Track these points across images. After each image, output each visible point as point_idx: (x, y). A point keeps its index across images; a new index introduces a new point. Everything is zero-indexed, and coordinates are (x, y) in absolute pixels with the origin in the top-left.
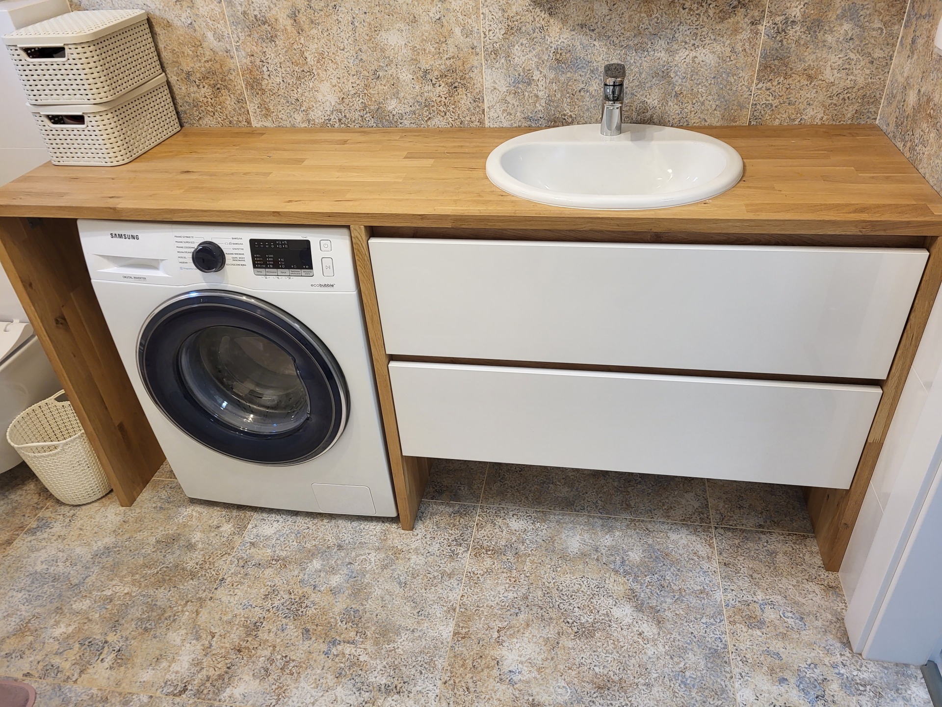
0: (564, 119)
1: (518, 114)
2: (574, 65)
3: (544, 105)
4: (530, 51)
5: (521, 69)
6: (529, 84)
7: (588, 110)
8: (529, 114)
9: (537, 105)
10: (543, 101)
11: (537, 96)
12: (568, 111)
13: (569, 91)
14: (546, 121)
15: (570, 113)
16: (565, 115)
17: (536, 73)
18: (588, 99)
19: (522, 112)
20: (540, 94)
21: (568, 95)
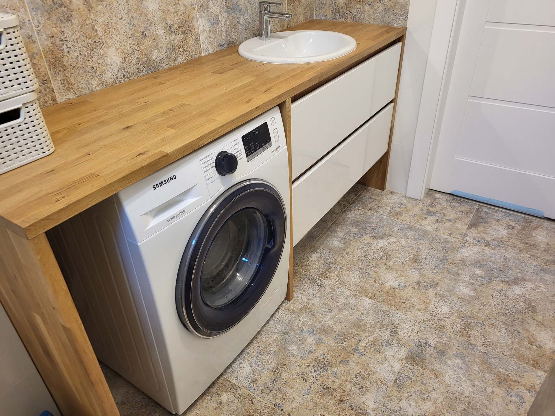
0: (233, 41)
1: (215, 43)
2: (233, 8)
3: (225, 35)
4: (216, 3)
5: (214, 15)
6: (218, 24)
7: (241, 34)
8: (220, 42)
9: (222, 36)
10: (224, 33)
11: (222, 30)
12: (234, 36)
13: (233, 24)
14: (226, 45)
15: (235, 37)
16: (233, 39)
17: (220, 16)
18: (240, 27)
19: (217, 42)
20: (223, 29)
21: (233, 27)
